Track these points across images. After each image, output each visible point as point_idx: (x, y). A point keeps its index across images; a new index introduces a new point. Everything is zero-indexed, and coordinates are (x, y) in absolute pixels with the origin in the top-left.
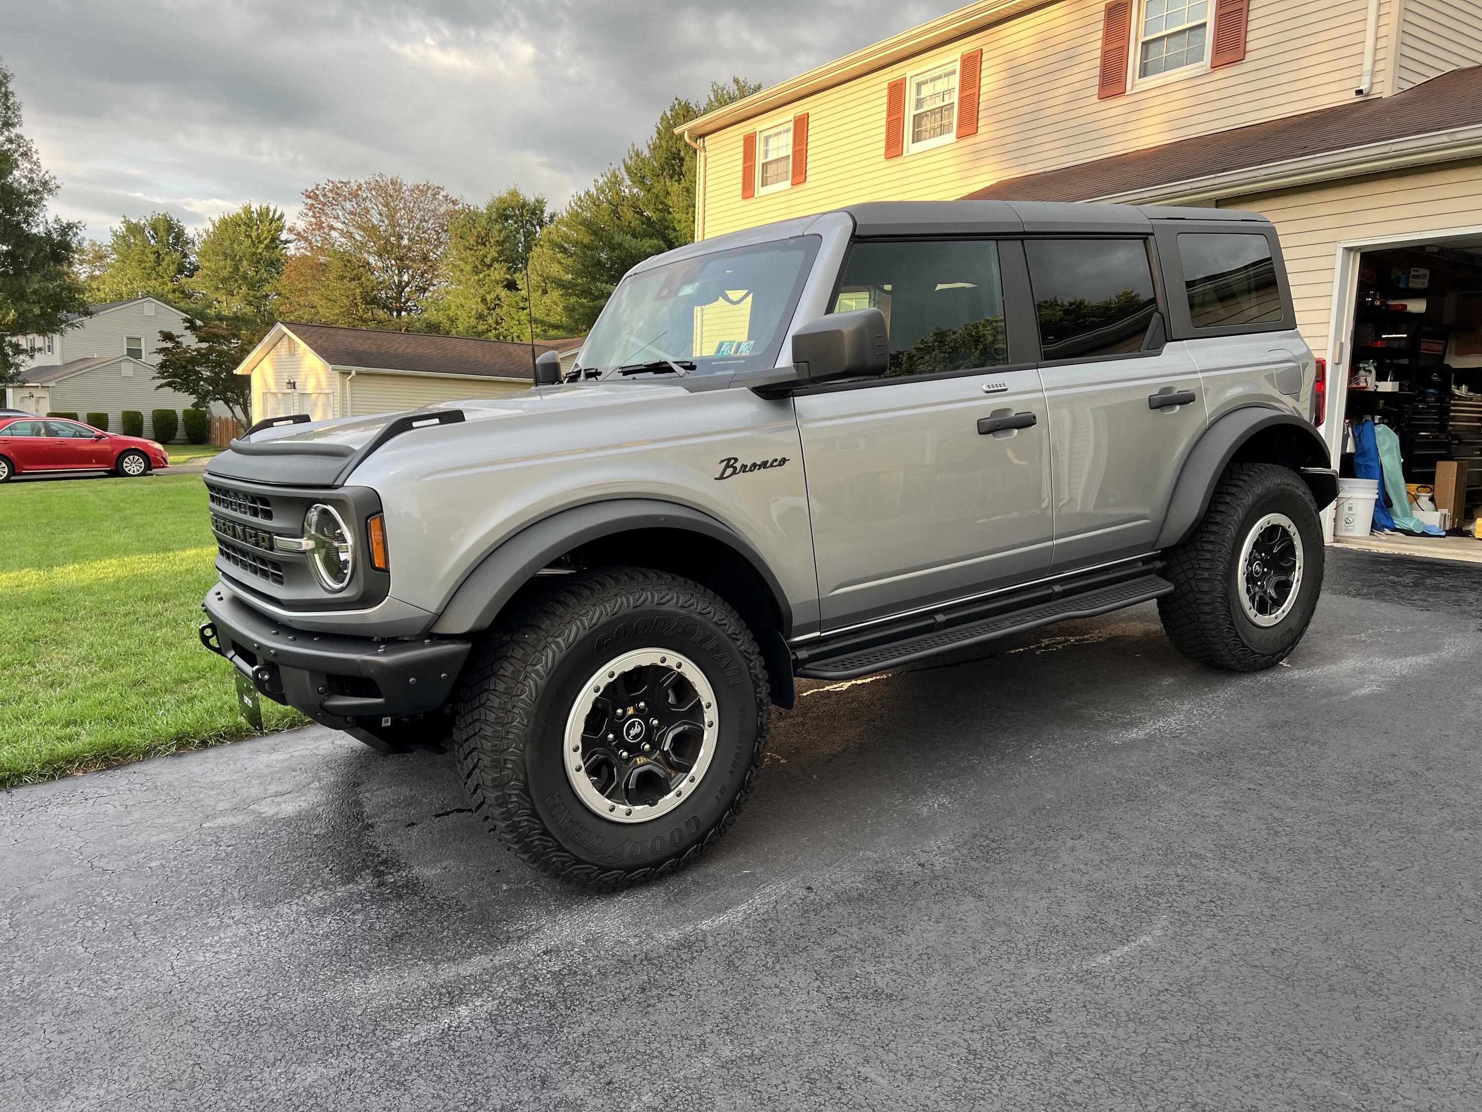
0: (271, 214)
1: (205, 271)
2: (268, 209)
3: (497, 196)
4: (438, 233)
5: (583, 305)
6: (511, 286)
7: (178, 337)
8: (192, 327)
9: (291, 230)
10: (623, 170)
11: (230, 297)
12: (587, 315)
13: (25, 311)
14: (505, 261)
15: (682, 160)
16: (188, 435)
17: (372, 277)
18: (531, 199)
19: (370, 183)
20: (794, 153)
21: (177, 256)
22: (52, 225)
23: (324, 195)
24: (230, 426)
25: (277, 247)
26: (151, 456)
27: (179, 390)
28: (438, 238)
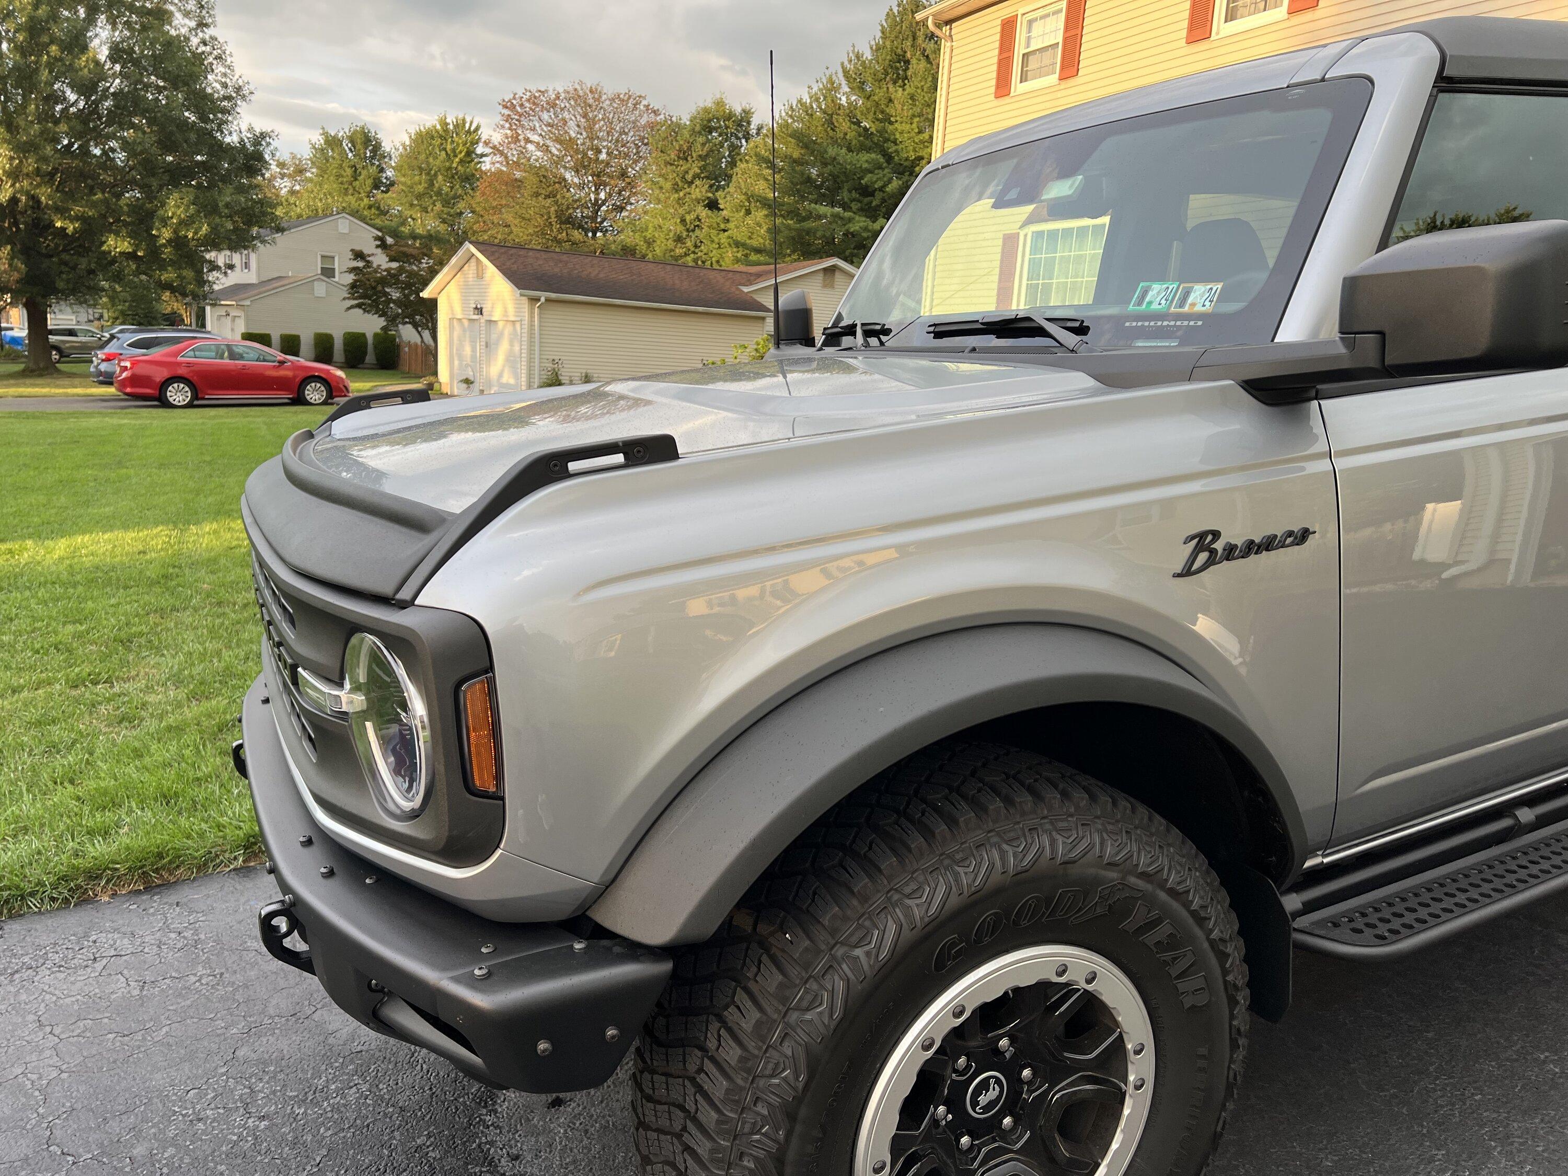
0: (467, 125)
1: (401, 187)
2: (464, 121)
3: (702, 105)
4: (638, 147)
5: (788, 227)
6: (713, 205)
7: (369, 256)
8: (383, 245)
9: (486, 143)
10: (841, 75)
11: (424, 214)
12: (793, 238)
13: (217, 225)
14: (707, 178)
15: (907, 62)
16: (377, 360)
17: (568, 195)
18: (738, 110)
19: (568, 92)
20: (1065, 39)
21: (373, 170)
22: (246, 135)
23: (522, 105)
24: (419, 351)
25: (473, 161)
26: (333, 384)
27: (368, 312)
28: (638, 152)
